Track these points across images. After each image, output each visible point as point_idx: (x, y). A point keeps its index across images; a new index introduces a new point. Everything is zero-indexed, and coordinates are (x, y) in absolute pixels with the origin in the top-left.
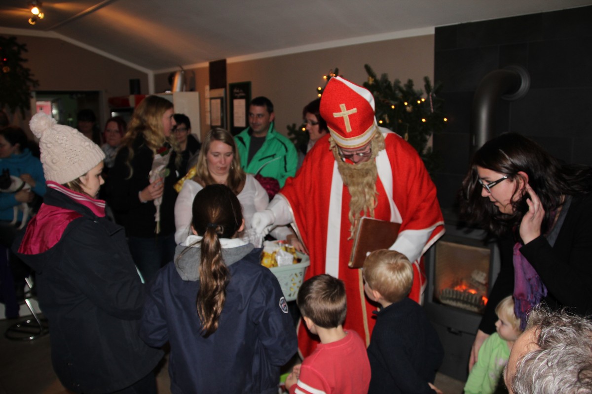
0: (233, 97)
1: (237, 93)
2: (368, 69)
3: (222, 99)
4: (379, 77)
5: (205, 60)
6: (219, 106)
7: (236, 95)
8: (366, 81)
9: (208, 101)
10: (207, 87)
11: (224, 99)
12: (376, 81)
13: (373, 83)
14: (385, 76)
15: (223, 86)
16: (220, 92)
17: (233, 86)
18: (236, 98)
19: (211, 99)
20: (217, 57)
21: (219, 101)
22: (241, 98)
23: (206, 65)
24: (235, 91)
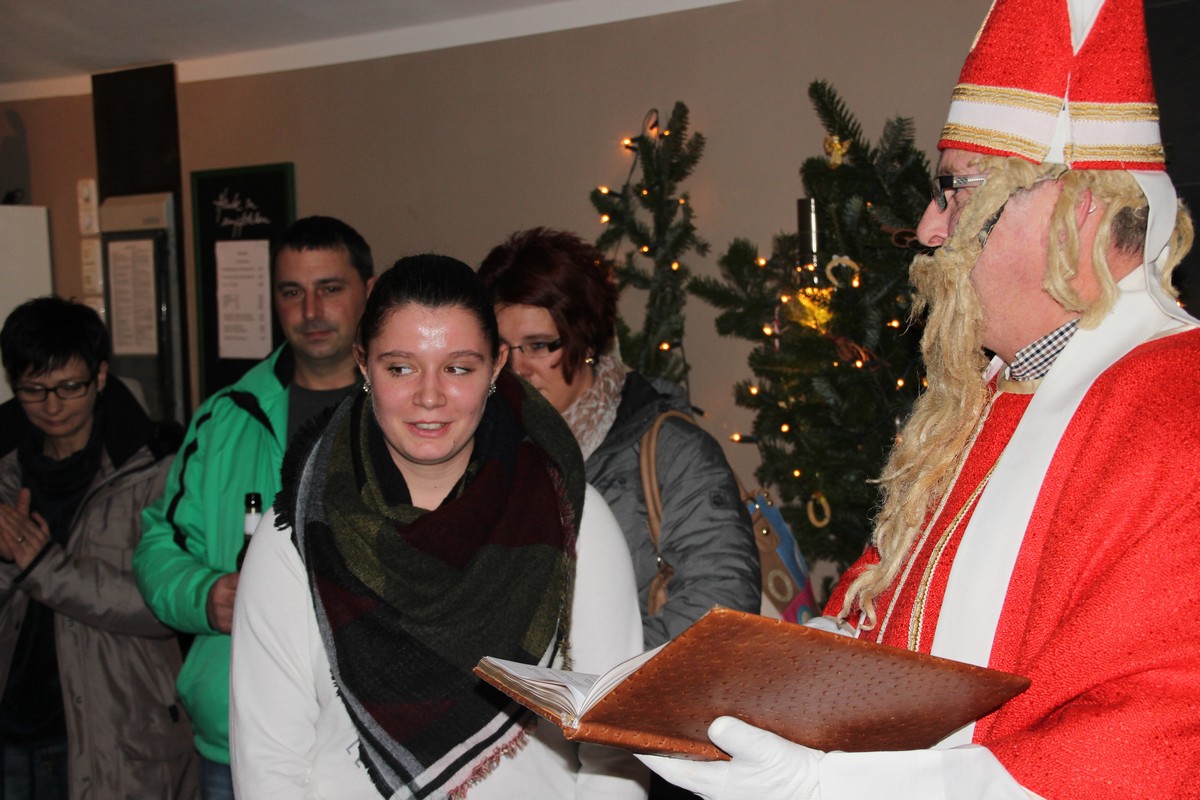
0: (212, 232)
1: (234, 214)
2: (824, 100)
3: (159, 237)
4: (872, 136)
5: (75, 64)
6: (149, 268)
7: (227, 222)
8: (817, 152)
9: (94, 249)
10: (89, 188)
11: (172, 240)
12: (857, 151)
13: (846, 160)
14: (899, 131)
15: (165, 180)
16: (156, 209)
17: (209, 184)
18: (228, 235)
19: (107, 237)
20: (129, 54)
21: (147, 246)
22: (250, 233)
23: (80, 85)
24: (222, 203)
